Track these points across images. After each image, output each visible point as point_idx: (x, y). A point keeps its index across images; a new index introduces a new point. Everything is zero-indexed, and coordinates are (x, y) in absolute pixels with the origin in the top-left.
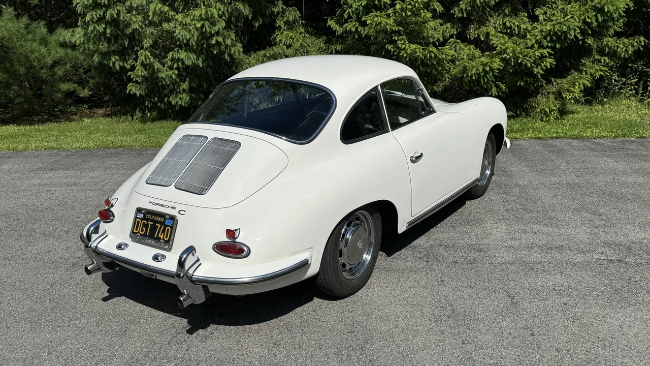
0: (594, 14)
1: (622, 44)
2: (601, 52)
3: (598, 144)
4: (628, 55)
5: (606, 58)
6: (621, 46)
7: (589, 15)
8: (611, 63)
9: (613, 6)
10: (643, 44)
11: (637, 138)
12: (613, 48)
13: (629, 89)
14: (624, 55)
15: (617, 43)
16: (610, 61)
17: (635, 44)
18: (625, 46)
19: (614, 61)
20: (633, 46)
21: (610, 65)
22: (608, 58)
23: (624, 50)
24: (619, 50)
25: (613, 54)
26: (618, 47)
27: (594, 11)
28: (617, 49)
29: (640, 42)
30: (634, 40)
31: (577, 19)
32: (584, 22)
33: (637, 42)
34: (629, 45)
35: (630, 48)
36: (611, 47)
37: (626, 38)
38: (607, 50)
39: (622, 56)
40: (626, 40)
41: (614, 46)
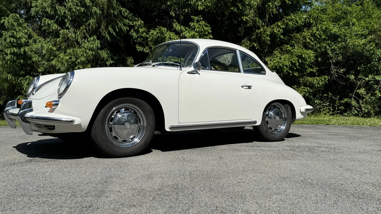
0: (297, 58)
1: (316, 80)
2: (305, 85)
3: (301, 126)
4: (320, 85)
5: (308, 88)
6: (316, 81)
7: (294, 59)
8: (311, 91)
9: (307, 55)
10: (327, 79)
11: (325, 124)
12: (311, 82)
13: (325, 108)
14: (318, 86)
15: (313, 79)
16: (310, 89)
17: (323, 79)
18: (317, 81)
19: (313, 89)
20: (322, 81)
21: (310, 92)
22: (309, 88)
23: (317, 83)
24: (314, 83)
25: (312, 86)
26: (314, 81)
27: (297, 57)
28: (313, 82)
29: (326, 79)
30: (322, 77)
31: (287, 61)
32: (292, 63)
33: (324, 78)
34: (320, 80)
35: (321, 82)
36: (310, 82)
37: (318, 77)
38: (308, 83)
39: (317, 86)
40: (318, 78)
41: (312, 81)
